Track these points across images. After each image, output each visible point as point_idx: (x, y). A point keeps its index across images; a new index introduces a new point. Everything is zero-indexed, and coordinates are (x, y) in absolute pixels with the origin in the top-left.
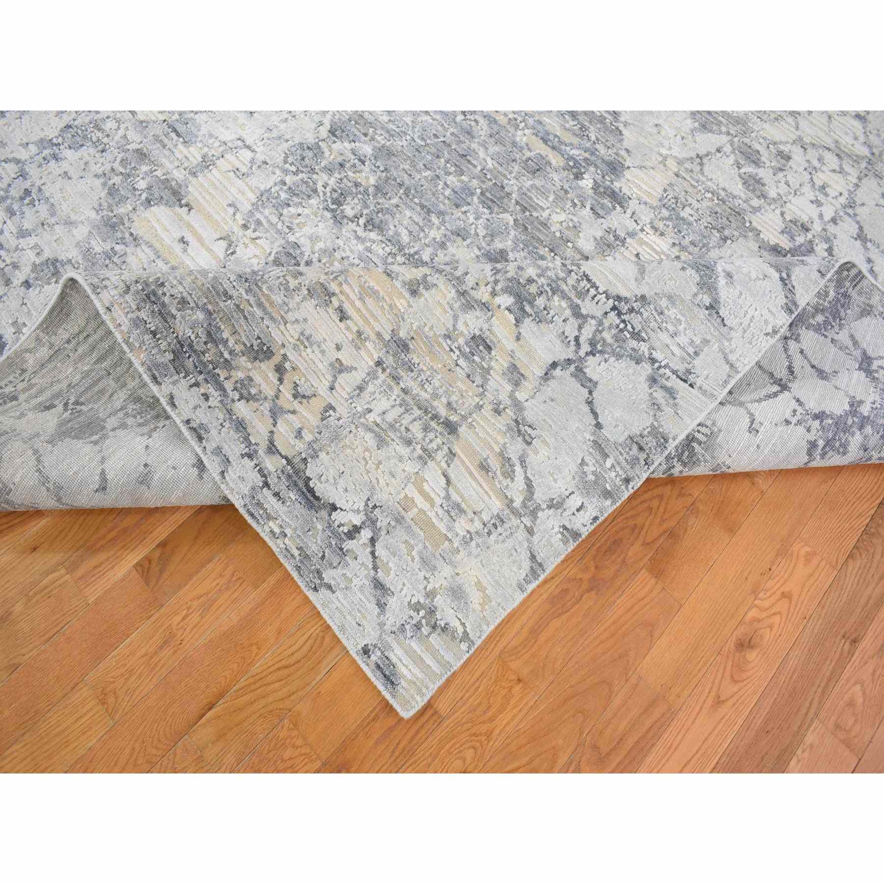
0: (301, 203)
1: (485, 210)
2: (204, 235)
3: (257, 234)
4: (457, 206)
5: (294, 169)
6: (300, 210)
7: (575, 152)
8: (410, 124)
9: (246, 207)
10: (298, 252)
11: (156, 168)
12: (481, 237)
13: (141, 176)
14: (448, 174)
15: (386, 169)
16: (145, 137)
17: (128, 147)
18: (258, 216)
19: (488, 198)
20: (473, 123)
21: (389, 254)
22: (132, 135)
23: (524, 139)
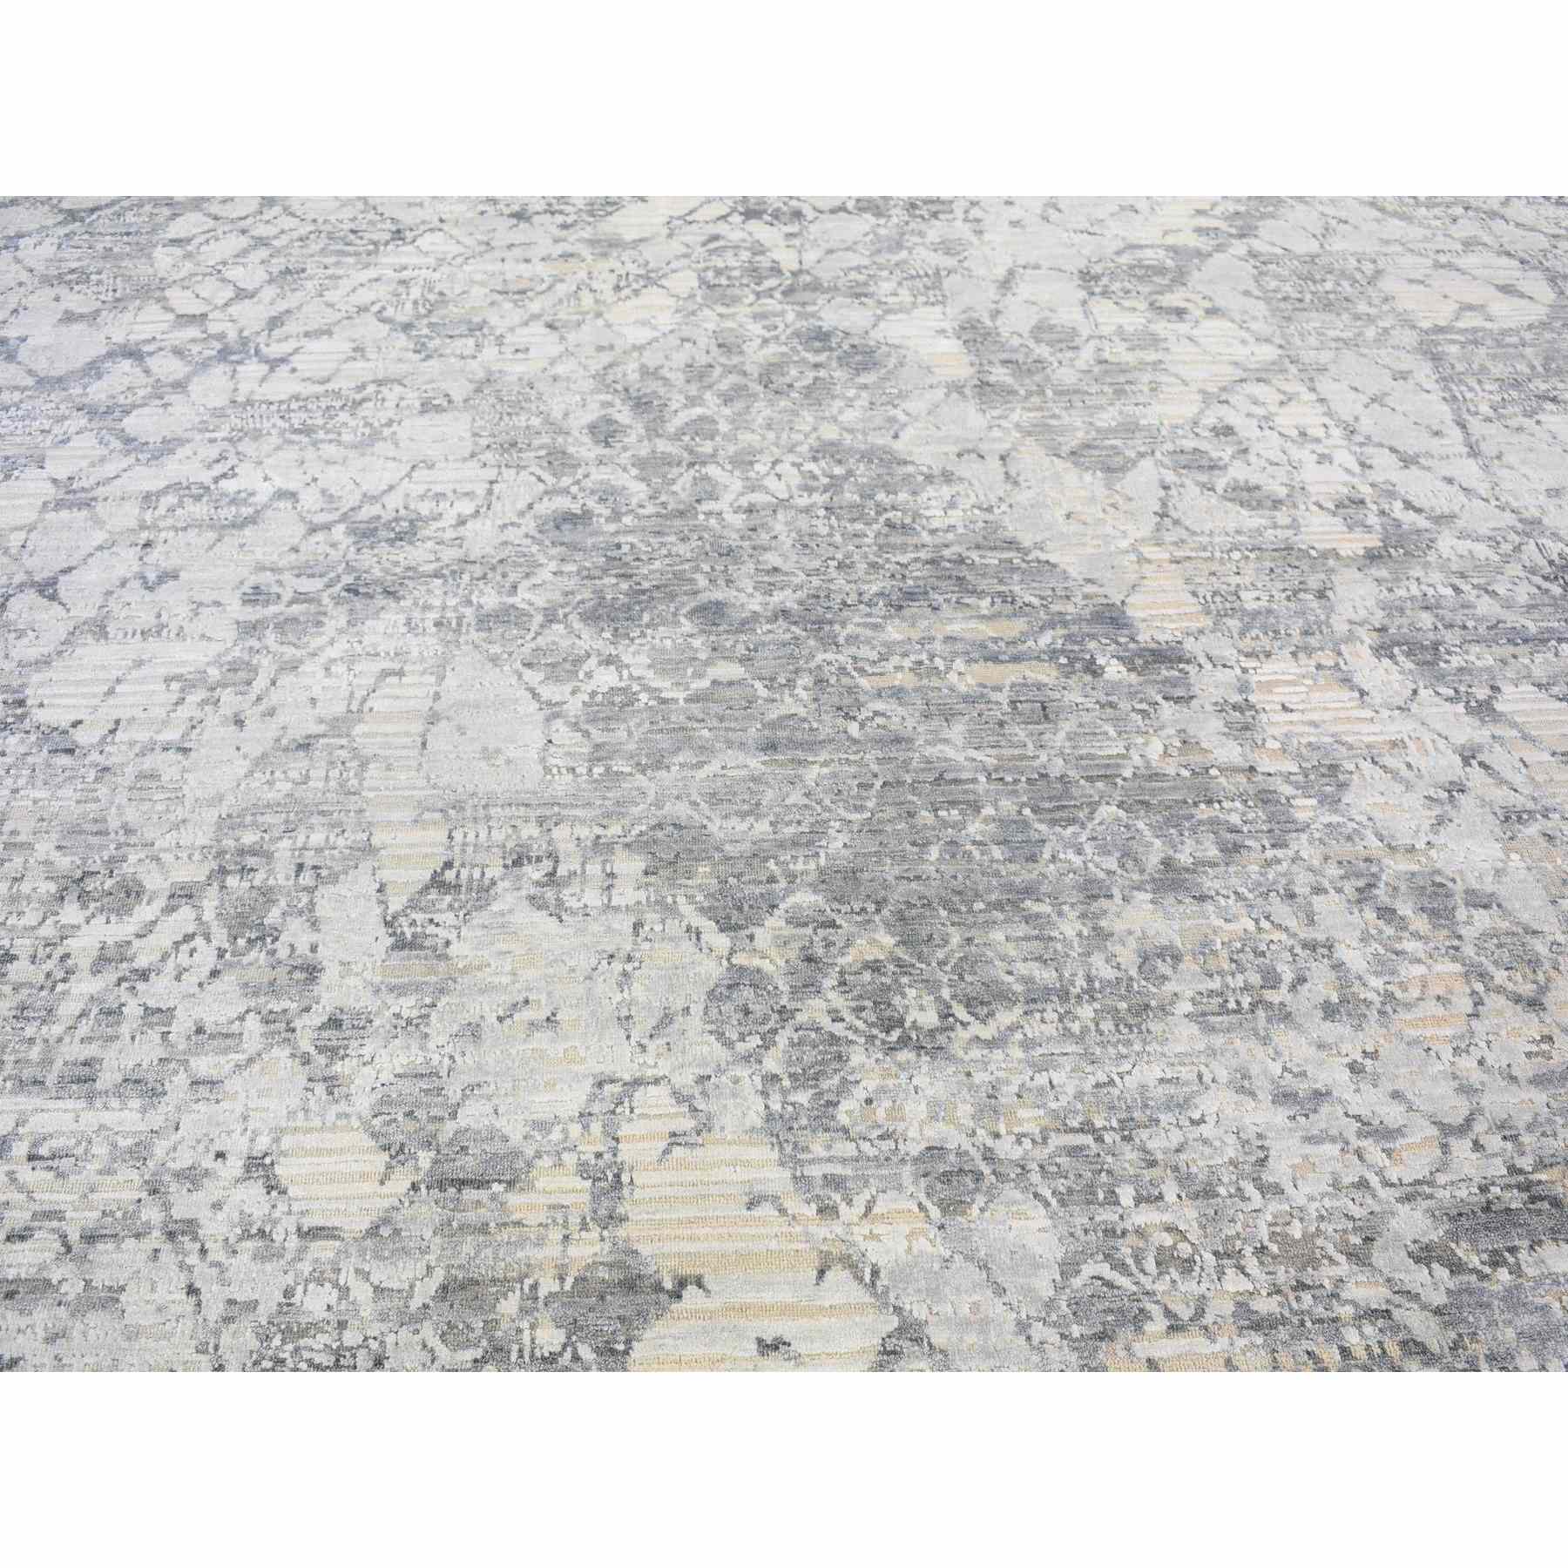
0: (844, 1081)
1: (1070, 830)
2: (786, 1296)
3: (860, 1202)
4: (1033, 859)
5: (755, 1041)
6: (860, 1093)
7: (1045, 639)
8: (806, 801)
9: (777, 1178)
10: (952, 1158)
11: (528, 1282)
12: (1119, 871)
13: (525, 1325)
14: (959, 826)
15: (877, 903)
16: (425, 1251)
17: (415, 1303)
18: (815, 1171)
19: (1050, 811)
20: (879, 720)
21: (1061, 1020)
22: (394, 1275)
23: (970, 680)
